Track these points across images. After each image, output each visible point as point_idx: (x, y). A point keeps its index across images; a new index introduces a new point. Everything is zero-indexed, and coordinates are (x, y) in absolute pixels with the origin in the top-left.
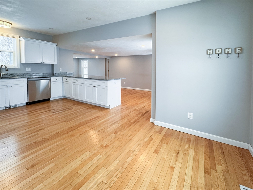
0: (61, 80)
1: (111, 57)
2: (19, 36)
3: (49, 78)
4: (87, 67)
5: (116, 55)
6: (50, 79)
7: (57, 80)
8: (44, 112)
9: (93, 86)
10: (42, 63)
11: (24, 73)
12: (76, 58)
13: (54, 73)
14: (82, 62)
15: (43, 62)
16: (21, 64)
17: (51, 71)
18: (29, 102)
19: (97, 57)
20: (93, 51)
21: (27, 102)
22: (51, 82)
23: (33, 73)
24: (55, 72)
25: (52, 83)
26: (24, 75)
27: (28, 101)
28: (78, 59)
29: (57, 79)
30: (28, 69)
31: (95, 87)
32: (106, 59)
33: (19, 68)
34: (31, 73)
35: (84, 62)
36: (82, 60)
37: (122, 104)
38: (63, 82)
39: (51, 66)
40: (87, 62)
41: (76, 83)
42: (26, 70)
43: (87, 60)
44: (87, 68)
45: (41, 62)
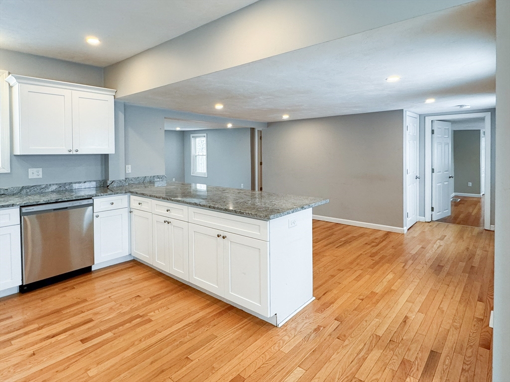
0: (126, 205)
1: (269, 124)
2: (8, 72)
3: (90, 201)
4: (205, 153)
5: (286, 117)
6: (92, 205)
7: (111, 207)
8: (53, 336)
9: (218, 236)
10: (71, 153)
11: (21, 186)
12: (178, 129)
13: (109, 182)
14: (192, 140)
15: (75, 149)
16: (14, 158)
17: (102, 176)
18: (26, 285)
19: (230, 126)
20: (219, 107)
21: (21, 284)
22: (95, 214)
23: (49, 183)
24: (111, 179)
25: (97, 217)
26: (22, 192)
27: (22, 280)
28: (183, 131)
29: (112, 204)
30: (35, 174)
31: (224, 238)
32: (253, 130)
33: (10, 172)
34: (44, 183)
35: (198, 139)
36: (192, 135)
37: (319, 299)
38: (130, 212)
39: (102, 159)
40: (204, 139)
41: (167, 219)
42: (28, 175)
43: (205, 135)
44: (205, 157)
45: (70, 151)
